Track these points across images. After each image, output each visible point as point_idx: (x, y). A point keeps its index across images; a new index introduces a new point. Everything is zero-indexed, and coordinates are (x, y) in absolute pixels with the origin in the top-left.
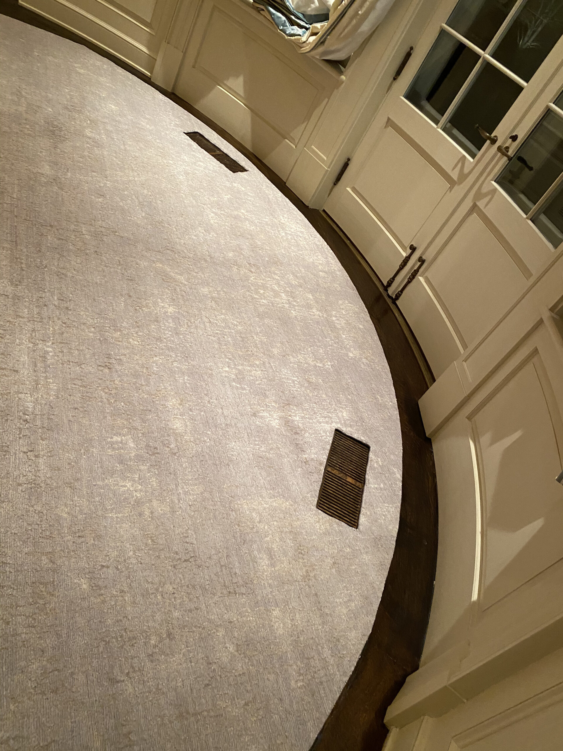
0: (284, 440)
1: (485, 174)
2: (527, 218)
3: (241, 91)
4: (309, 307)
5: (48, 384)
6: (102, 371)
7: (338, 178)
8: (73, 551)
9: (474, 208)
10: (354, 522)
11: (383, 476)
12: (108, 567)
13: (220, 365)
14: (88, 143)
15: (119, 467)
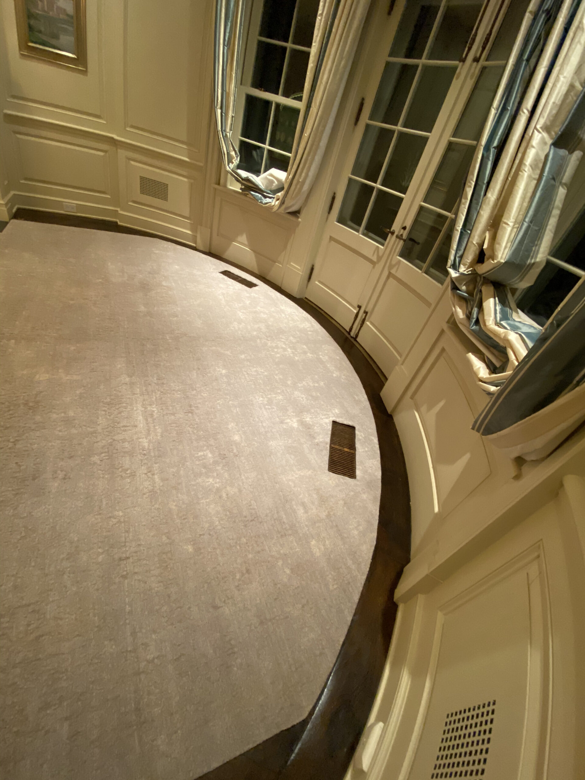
0: (302, 434)
1: (392, 253)
2: (422, 272)
3: (246, 242)
4: (305, 353)
5: (156, 429)
6: (187, 415)
7: (310, 278)
8: (181, 529)
9: (390, 275)
10: (352, 475)
11: (366, 443)
12: (204, 535)
13: (257, 397)
14: (164, 289)
15: (204, 471)
